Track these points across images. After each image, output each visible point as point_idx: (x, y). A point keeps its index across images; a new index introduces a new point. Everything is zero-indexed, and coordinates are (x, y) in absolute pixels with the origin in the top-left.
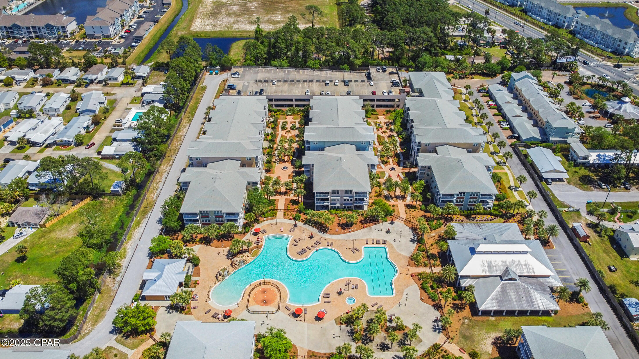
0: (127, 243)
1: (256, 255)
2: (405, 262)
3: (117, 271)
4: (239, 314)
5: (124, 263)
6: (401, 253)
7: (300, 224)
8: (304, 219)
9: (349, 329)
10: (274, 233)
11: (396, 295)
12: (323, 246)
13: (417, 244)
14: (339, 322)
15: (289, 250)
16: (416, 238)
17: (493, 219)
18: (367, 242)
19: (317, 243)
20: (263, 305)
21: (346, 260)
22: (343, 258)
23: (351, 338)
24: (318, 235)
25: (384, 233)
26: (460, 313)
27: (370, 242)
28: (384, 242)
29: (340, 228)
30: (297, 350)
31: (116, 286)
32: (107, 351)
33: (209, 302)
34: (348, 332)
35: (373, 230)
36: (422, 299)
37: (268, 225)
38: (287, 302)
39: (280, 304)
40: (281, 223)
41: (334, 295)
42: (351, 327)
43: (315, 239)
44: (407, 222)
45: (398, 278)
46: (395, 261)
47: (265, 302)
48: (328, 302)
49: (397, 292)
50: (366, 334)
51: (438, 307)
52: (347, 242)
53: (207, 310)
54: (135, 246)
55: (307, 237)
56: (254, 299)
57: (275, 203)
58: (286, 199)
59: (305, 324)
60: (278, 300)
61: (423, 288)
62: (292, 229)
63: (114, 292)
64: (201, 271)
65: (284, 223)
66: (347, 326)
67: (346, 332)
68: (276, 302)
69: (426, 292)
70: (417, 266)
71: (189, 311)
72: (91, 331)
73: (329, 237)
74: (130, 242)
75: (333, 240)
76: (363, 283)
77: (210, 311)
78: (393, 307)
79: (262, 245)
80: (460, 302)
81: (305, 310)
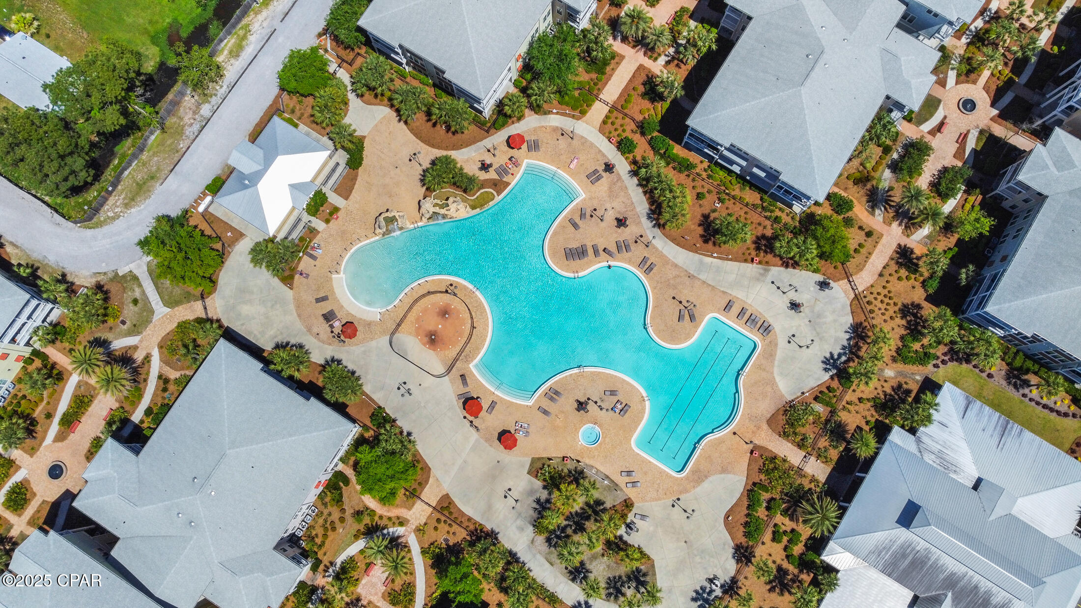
0: (256, 14)
1: (482, 206)
2: (766, 407)
3: (211, 84)
4: (372, 339)
5: (231, 72)
6: (778, 379)
7: (622, 166)
8: (638, 158)
9: (544, 495)
10: (552, 162)
11: (687, 478)
12: (629, 262)
13: (832, 378)
14: (538, 468)
15: (555, 233)
16: (844, 358)
17: (1066, 415)
18: (728, 306)
19: (623, 247)
20: (424, 345)
21: (650, 330)
22: (648, 320)
23: (536, 515)
24: (639, 223)
25: (783, 303)
26: (774, 596)
27: (736, 310)
28: (766, 329)
29: (700, 230)
30: (427, 482)
31: (196, 127)
32: (126, 282)
33: (334, 276)
34: (538, 501)
35: (769, 278)
36: (727, 517)
37: (555, 129)
38: (471, 366)
39: (456, 360)
40: (584, 141)
41: (568, 403)
42: (550, 494)
43: (627, 233)
44: (858, 301)
45: (721, 441)
46: (748, 394)
47: (433, 340)
48: (546, 412)
49: (694, 472)
50: (566, 526)
51: (743, 555)
52: (687, 281)
53: (322, 295)
54: (268, 31)
55: (610, 217)
56: (418, 319)
57: (608, 69)
58: (641, 67)
59: (474, 435)
60: (458, 349)
61: (751, 493)
62: (596, 171)
63: (187, 142)
64: (356, 186)
65: (592, 145)
66: (545, 487)
67: (534, 498)
68: (452, 353)
69: (749, 507)
70: (784, 435)
71: (292, 277)
72: (119, 216)
73: (661, 244)
74: (265, 13)
75: (662, 256)
76: (644, 409)
77: (324, 299)
78: (659, 499)
79: (508, 184)
80: (796, 571)
81: (493, 405)
